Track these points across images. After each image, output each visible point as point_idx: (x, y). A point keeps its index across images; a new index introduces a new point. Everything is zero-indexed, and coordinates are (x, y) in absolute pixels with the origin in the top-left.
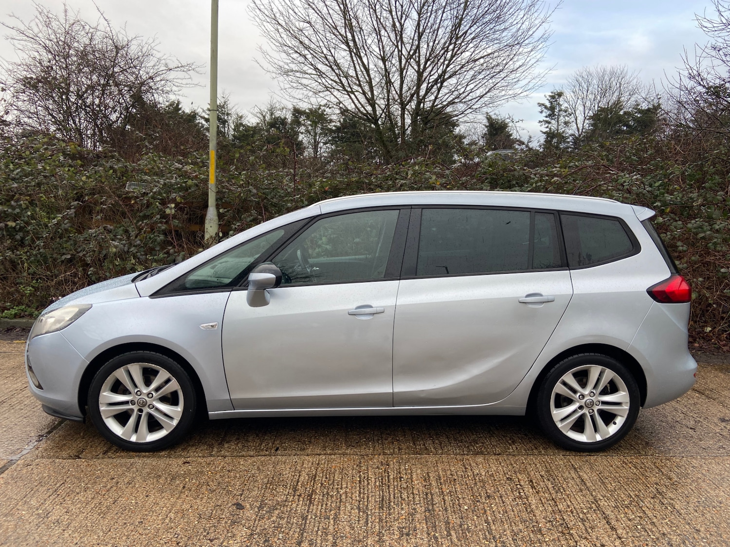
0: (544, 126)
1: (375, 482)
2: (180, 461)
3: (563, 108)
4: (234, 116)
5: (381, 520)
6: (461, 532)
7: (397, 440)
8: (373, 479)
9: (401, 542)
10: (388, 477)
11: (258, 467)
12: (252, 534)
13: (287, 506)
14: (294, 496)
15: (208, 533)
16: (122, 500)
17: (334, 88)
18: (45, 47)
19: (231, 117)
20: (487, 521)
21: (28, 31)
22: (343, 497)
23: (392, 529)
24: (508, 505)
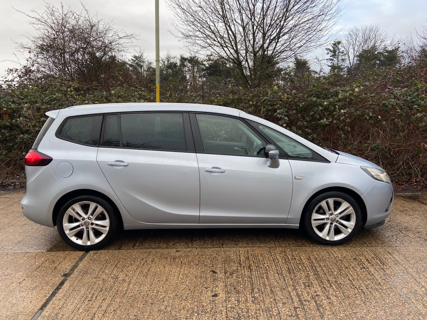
0: (329, 62)
1: (282, 261)
2: (175, 250)
3: (341, 51)
4: (147, 63)
5: (292, 279)
6: (337, 285)
7: (286, 240)
8: (280, 259)
9: (307, 290)
10: (288, 258)
11: (216, 253)
12: (226, 285)
13: (239, 272)
14: (241, 267)
15: (203, 285)
16: (153, 270)
17: (215, 45)
18: (52, 27)
19: (145, 63)
20: (349, 280)
21: (42, 19)
22: (267, 268)
23: (299, 283)
24: (358, 272)
